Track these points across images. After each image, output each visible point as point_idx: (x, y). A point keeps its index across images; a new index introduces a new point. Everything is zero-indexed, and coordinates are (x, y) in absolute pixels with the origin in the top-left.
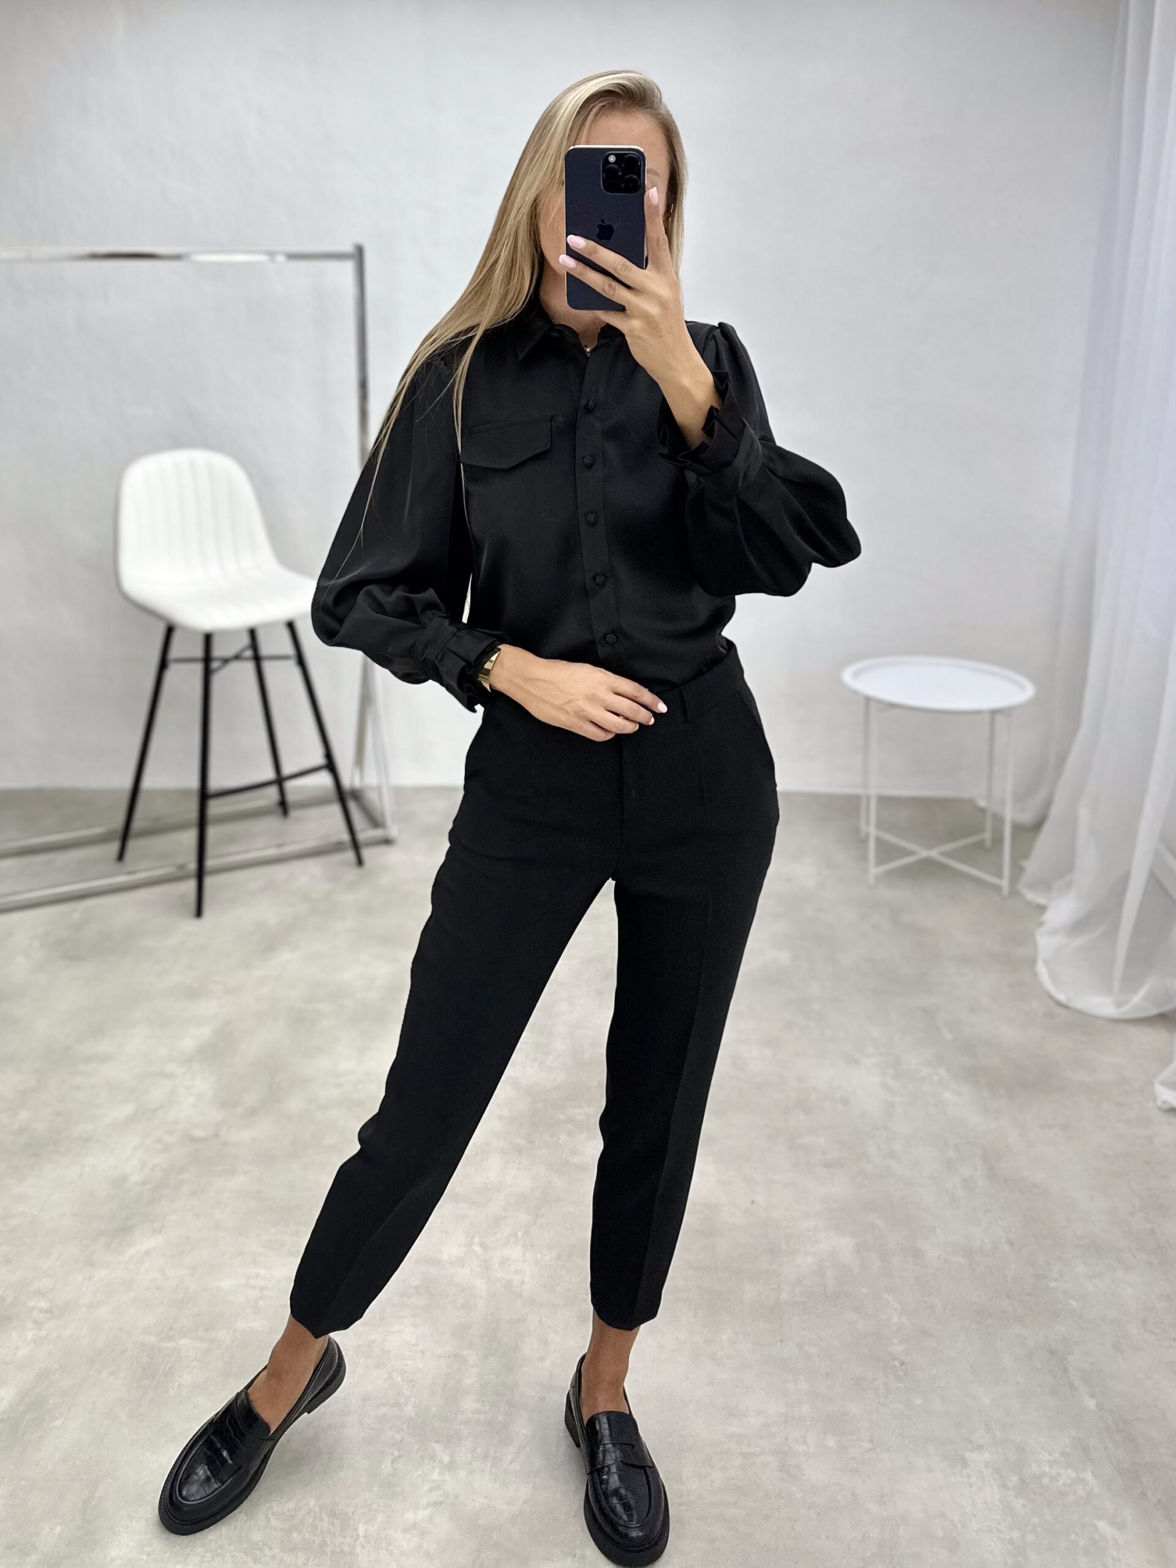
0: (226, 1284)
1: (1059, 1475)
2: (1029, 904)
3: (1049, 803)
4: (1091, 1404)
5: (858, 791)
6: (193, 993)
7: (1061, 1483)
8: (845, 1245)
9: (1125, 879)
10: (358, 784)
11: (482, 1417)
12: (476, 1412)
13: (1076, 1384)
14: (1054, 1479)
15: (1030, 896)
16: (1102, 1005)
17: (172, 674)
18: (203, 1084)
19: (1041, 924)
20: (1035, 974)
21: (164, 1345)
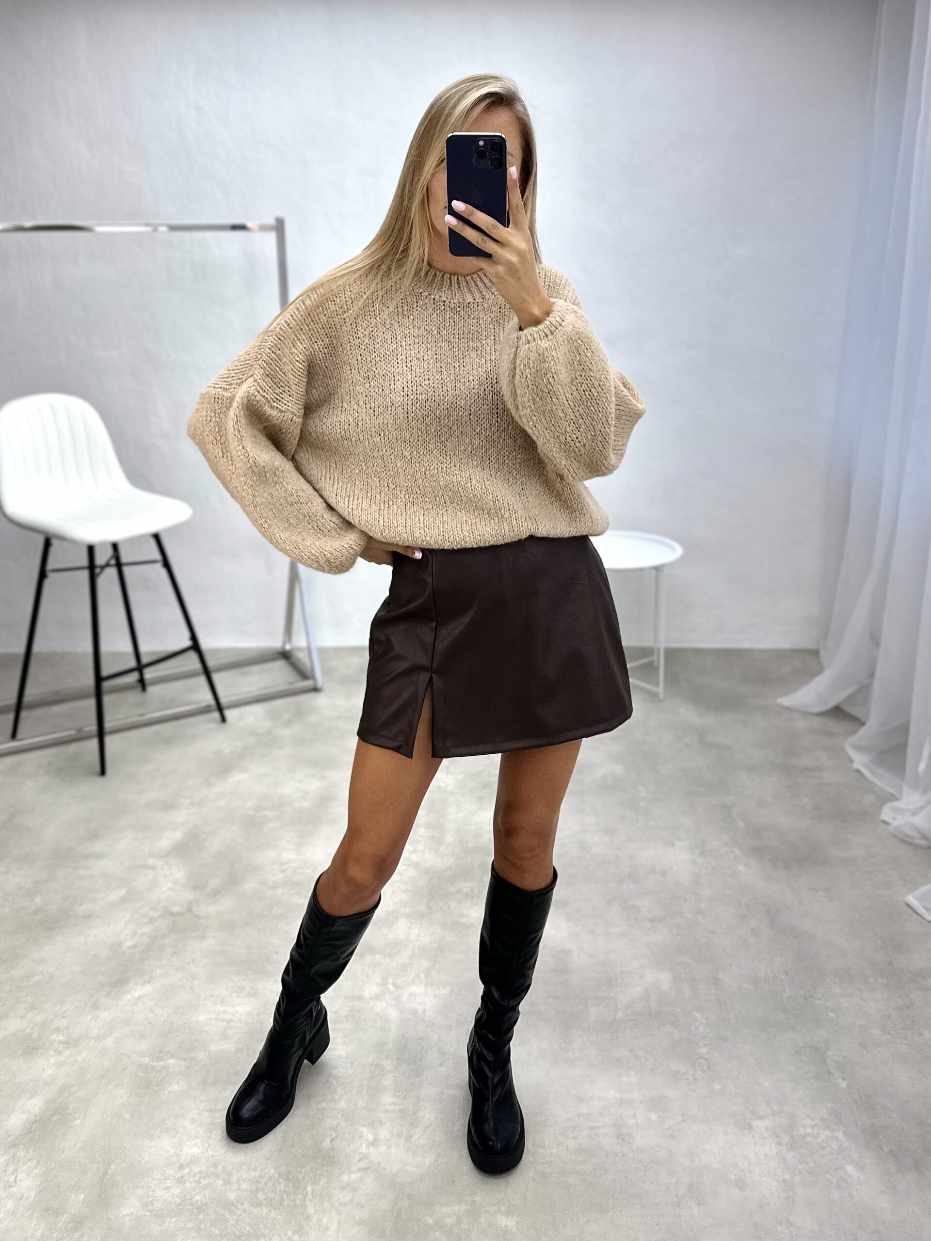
1: (819, 1134)
4: (843, 1084)
7: (819, 1140)
8: (664, 978)
10: (288, 647)
11: (397, 1108)
13: (832, 1071)
21: (154, 1064)
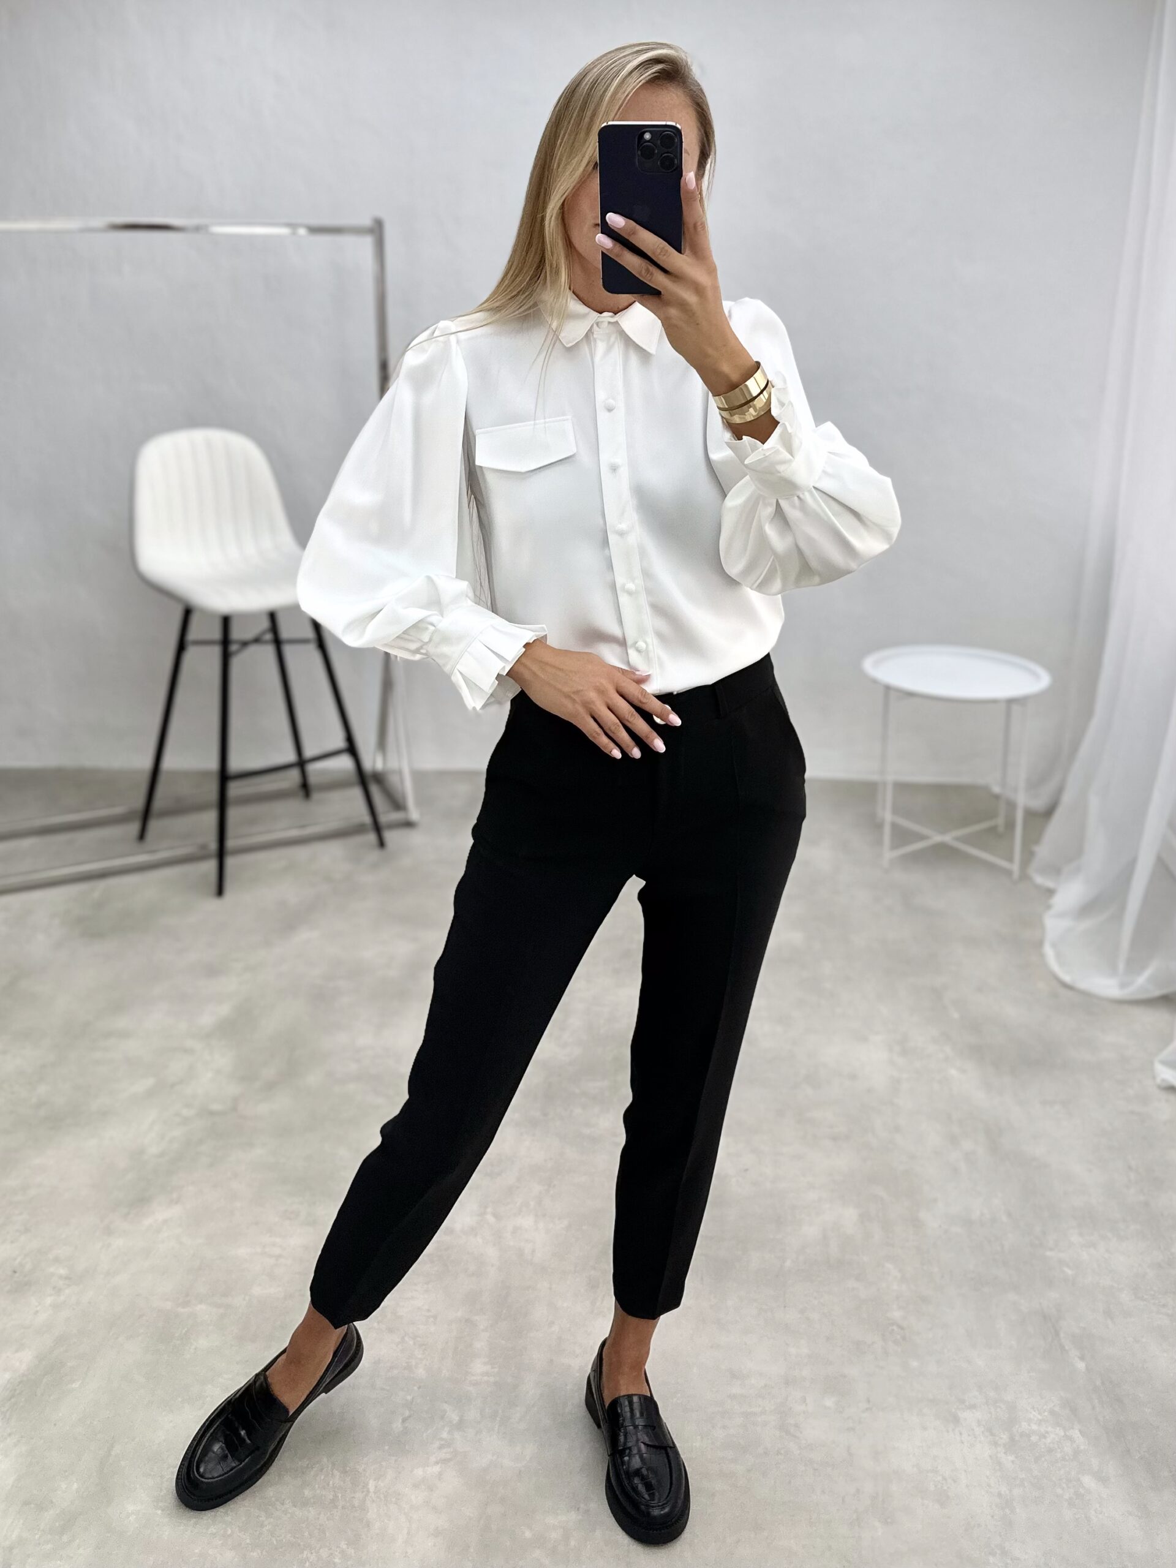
0: (242, 1251)
1: (1047, 1432)
2: (1038, 887)
3: (1060, 791)
4: (1081, 1366)
5: (875, 778)
6: (212, 971)
7: (1048, 1440)
8: (849, 1216)
9: (1132, 864)
10: (379, 765)
11: (492, 1379)
12: (487, 1374)
13: (1067, 1348)
14: (1043, 1436)
15: (1039, 880)
16: (1107, 986)
17: (191, 655)
18: (222, 1059)
19: (1049, 907)
20: (1042, 956)
21: (181, 1310)
